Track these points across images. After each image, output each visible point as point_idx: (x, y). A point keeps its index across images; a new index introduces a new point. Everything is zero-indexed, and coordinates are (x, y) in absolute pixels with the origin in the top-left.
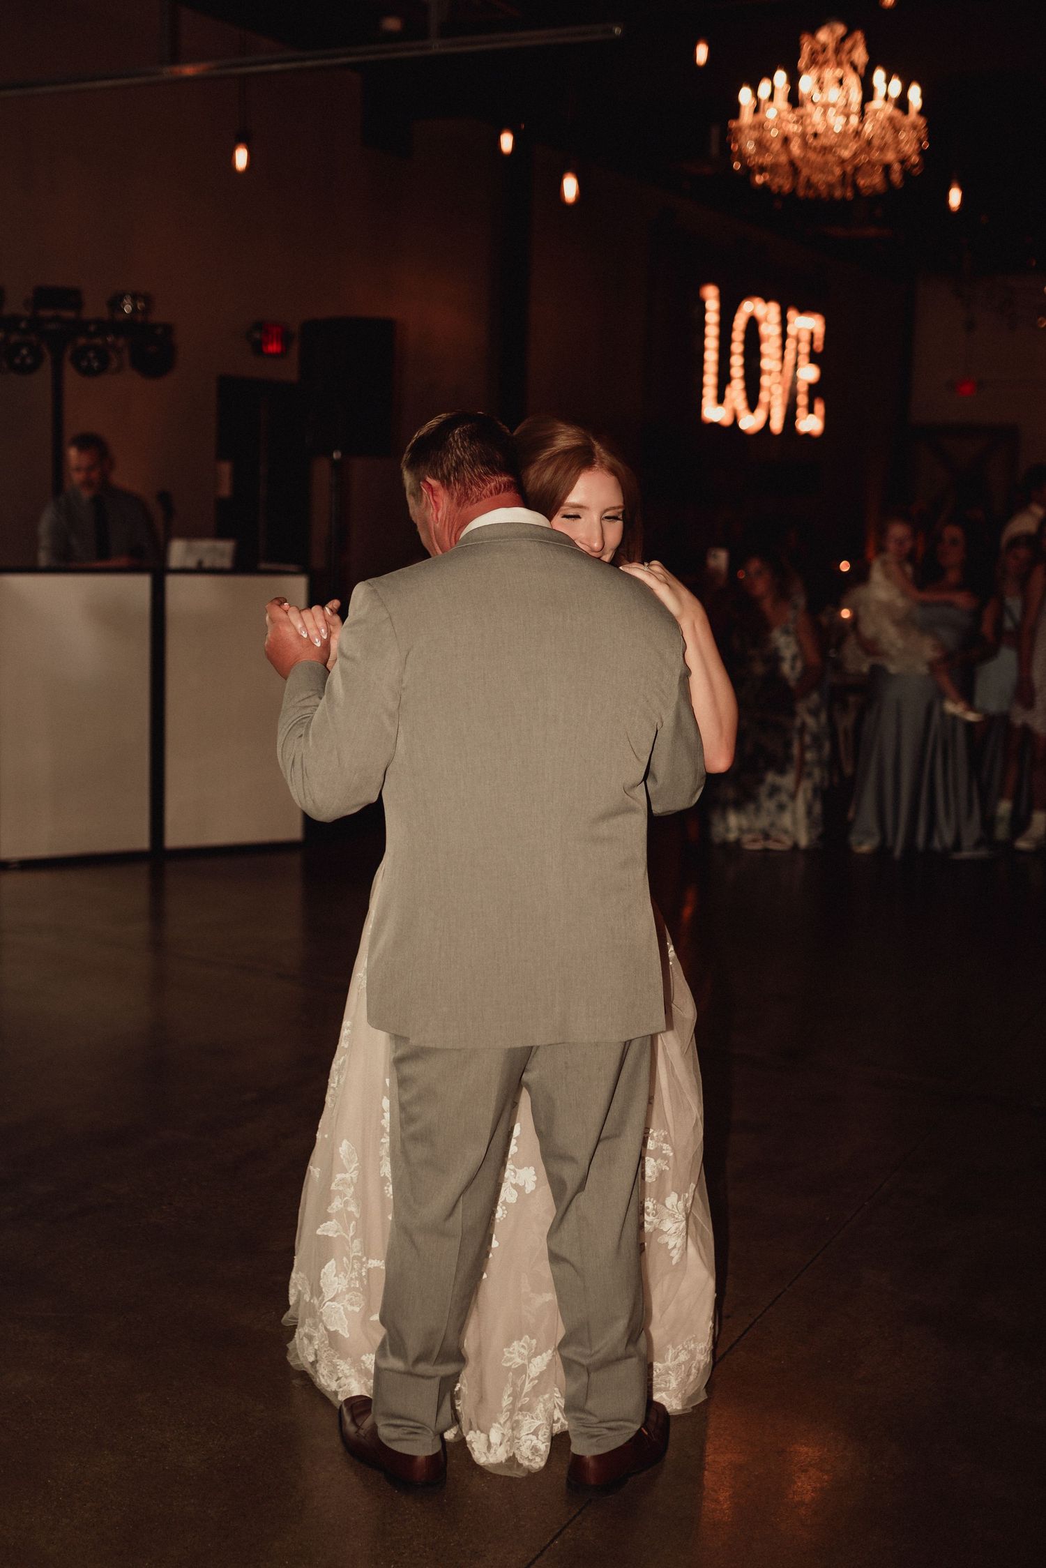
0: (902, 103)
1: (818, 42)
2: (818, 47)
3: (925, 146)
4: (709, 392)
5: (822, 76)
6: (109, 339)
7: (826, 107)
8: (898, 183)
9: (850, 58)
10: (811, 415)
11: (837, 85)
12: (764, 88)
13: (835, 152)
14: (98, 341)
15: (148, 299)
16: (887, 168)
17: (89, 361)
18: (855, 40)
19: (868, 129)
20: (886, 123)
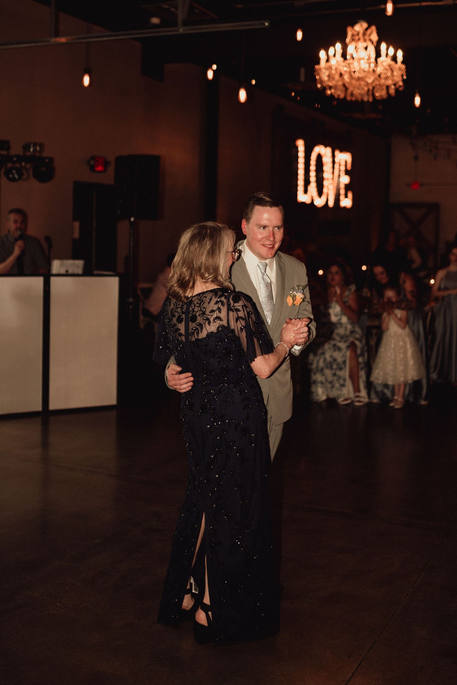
0: (394, 58)
1: (355, 30)
2: (355, 33)
3: (405, 77)
4: (301, 188)
5: (358, 46)
6: (23, 164)
7: (359, 60)
8: (393, 94)
9: (370, 37)
10: (346, 199)
11: (365, 50)
12: (331, 51)
13: (364, 80)
14: (18, 165)
15: (41, 145)
16: (388, 87)
17: (13, 175)
18: (372, 30)
19: (379, 70)
20: (387, 68)
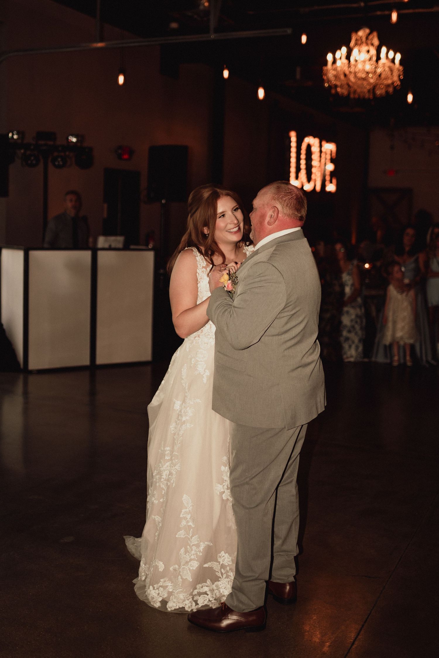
0: (393, 61)
1: (359, 36)
2: (358, 38)
3: (401, 78)
4: (293, 175)
5: (361, 49)
6: (67, 153)
7: (364, 62)
8: (391, 92)
9: (371, 42)
10: (331, 184)
11: (367, 53)
12: (338, 54)
13: (366, 80)
14: (62, 154)
15: (83, 136)
16: (387, 86)
17: (59, 162)
18: (374, 36)
19: (379, 70)
20: (387, 69)
